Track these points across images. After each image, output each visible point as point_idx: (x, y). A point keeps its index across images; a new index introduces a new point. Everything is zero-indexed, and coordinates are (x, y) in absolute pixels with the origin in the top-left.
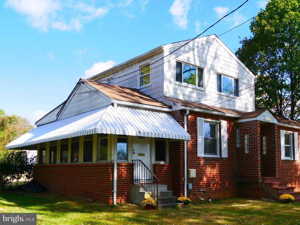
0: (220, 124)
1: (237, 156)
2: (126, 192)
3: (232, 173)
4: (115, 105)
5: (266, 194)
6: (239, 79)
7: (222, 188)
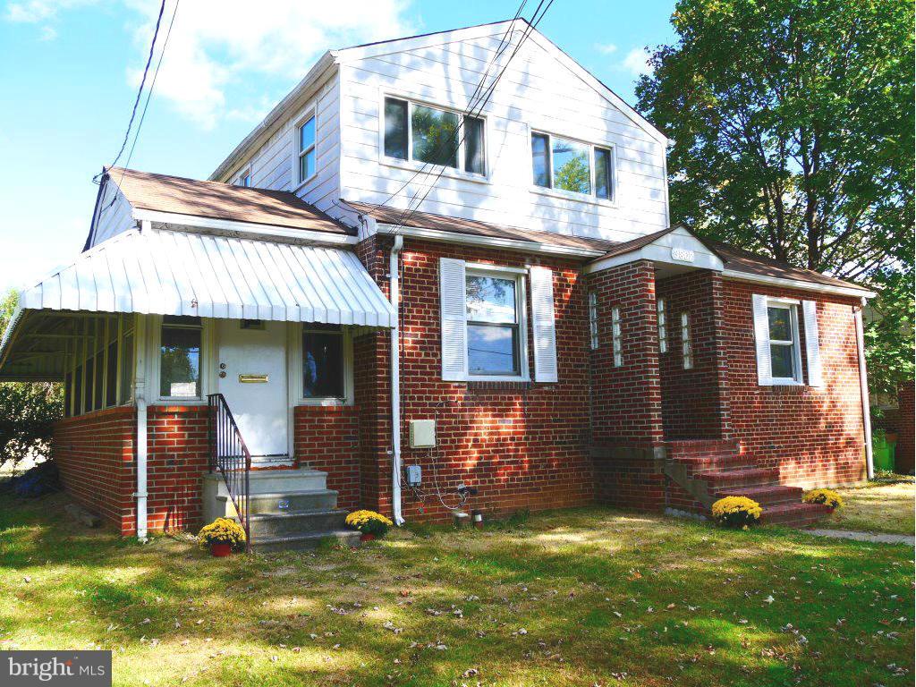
0: (527, 277)
1: (593, 377)
2: (187, 495)
3: (575, 431)
4: (146, 226)
5: (679, 496)
6: (611, 148)
7: (540, 478)
